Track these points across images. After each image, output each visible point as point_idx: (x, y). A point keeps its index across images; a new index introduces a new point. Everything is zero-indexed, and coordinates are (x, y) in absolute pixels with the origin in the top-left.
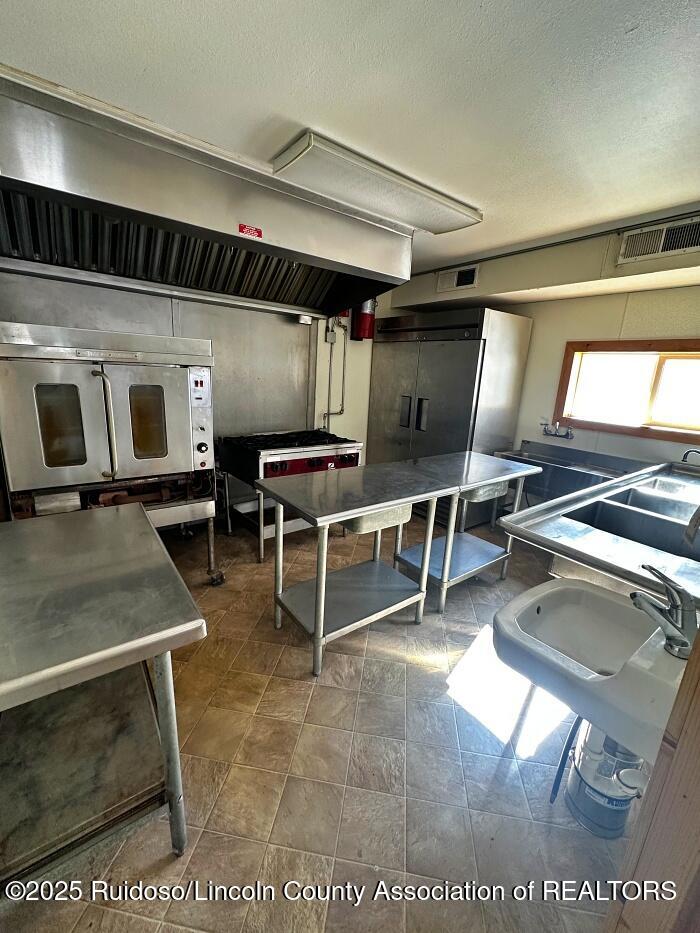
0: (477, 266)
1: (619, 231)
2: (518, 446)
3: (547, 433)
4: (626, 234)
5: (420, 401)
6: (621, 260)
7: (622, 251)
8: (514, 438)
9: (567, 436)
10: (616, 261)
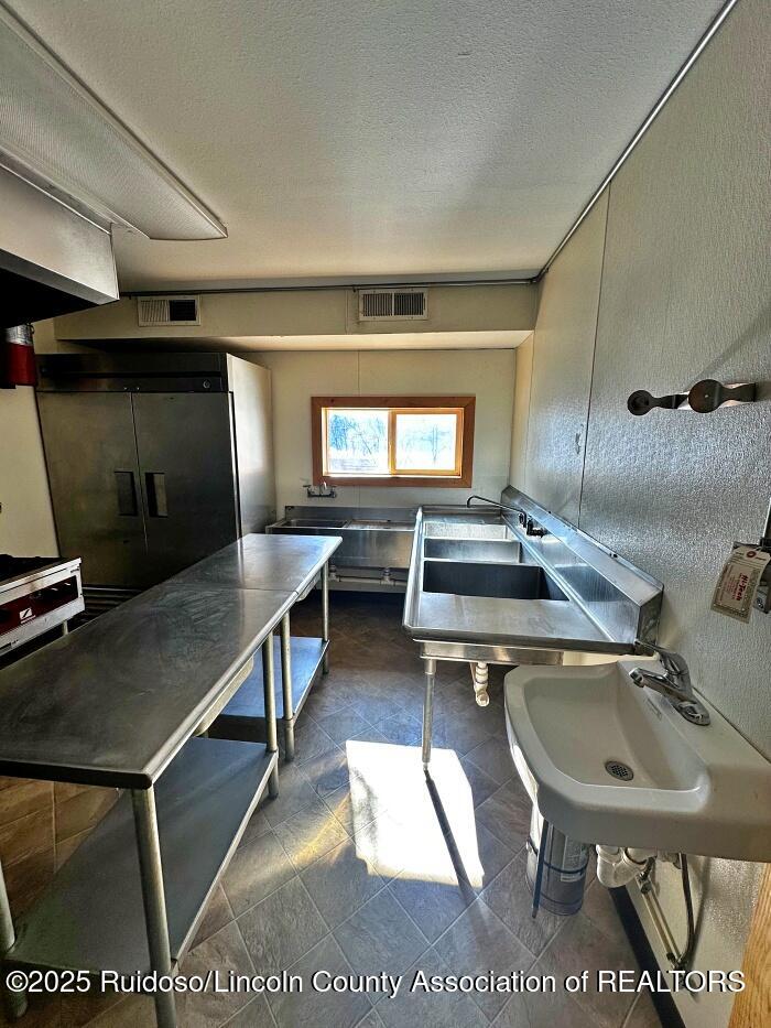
0: (197, 299)
1: (355, 288)
2: (281, 514)
3: (310, 495)
4: (362, 292)
5: (150, 477)
6: (362, 318)
7: (361, 309)
8: (276, 507)
9: (332, 495)
10: (357, 318)
